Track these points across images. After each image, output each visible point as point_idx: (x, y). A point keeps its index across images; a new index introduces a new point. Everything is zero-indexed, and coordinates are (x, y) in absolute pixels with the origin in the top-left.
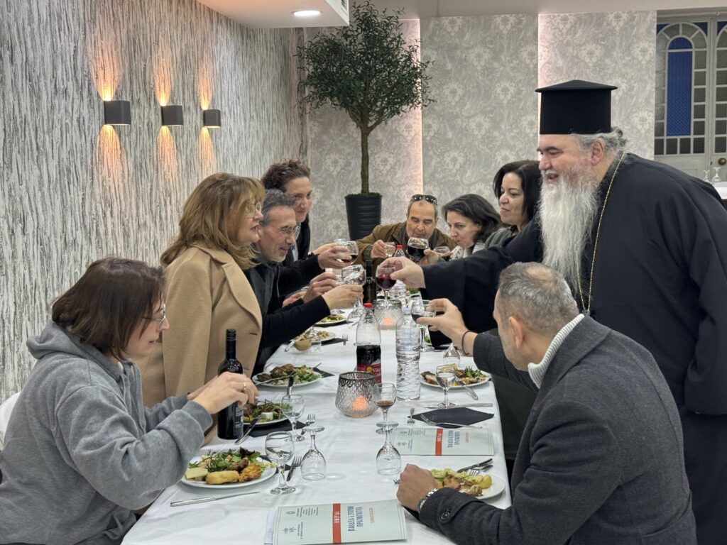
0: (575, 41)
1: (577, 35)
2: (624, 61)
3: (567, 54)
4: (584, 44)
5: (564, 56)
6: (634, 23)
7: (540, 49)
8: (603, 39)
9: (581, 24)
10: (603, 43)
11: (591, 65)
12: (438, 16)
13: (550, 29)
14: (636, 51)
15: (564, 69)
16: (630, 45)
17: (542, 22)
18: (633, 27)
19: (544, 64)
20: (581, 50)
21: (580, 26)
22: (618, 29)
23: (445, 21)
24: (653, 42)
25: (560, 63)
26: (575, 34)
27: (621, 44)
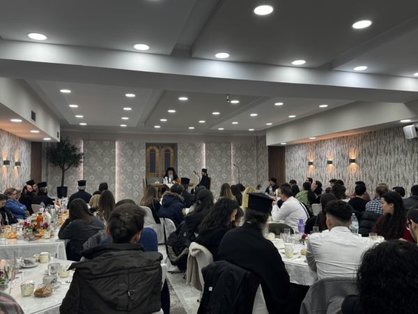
1: (126, 147)
4: (128, 150)
7: (116, 150)
8: (133, 149)
12: (89, 140)
13: (119, 146)
14: (141, 152)
17: (117, 144)
18: (140, 146)
22: (136, 146)
23: (90, 142)
27: (137, 150)
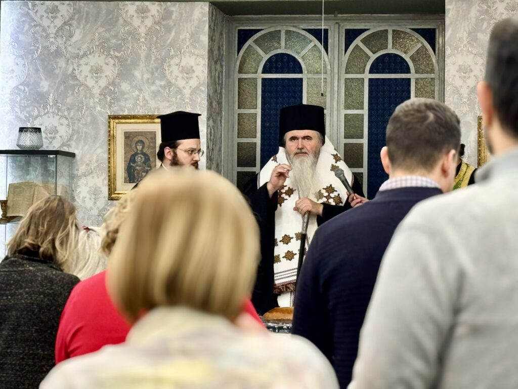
0: (69, 48)
1: (74, 40)
2: (153, 88)
3: (57, 71)
4: (85, 55)
5: (50, 73)
6: (171, 23)
8: (118, 48)
9: (80, 19)
10: (117, 54)
11: (96, 91)
13: (27, 26)
15: (51, 97)
16: (163, 61)
18: (169, 30)
19: (17, 88)
20: (79, 65)
21: (79, 24)
22: (142, 31)
24: (202, 57)
25: (45, 85)
26: (71, 36)
27: (148, 57)
